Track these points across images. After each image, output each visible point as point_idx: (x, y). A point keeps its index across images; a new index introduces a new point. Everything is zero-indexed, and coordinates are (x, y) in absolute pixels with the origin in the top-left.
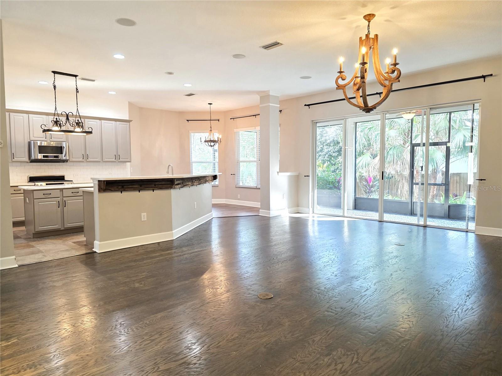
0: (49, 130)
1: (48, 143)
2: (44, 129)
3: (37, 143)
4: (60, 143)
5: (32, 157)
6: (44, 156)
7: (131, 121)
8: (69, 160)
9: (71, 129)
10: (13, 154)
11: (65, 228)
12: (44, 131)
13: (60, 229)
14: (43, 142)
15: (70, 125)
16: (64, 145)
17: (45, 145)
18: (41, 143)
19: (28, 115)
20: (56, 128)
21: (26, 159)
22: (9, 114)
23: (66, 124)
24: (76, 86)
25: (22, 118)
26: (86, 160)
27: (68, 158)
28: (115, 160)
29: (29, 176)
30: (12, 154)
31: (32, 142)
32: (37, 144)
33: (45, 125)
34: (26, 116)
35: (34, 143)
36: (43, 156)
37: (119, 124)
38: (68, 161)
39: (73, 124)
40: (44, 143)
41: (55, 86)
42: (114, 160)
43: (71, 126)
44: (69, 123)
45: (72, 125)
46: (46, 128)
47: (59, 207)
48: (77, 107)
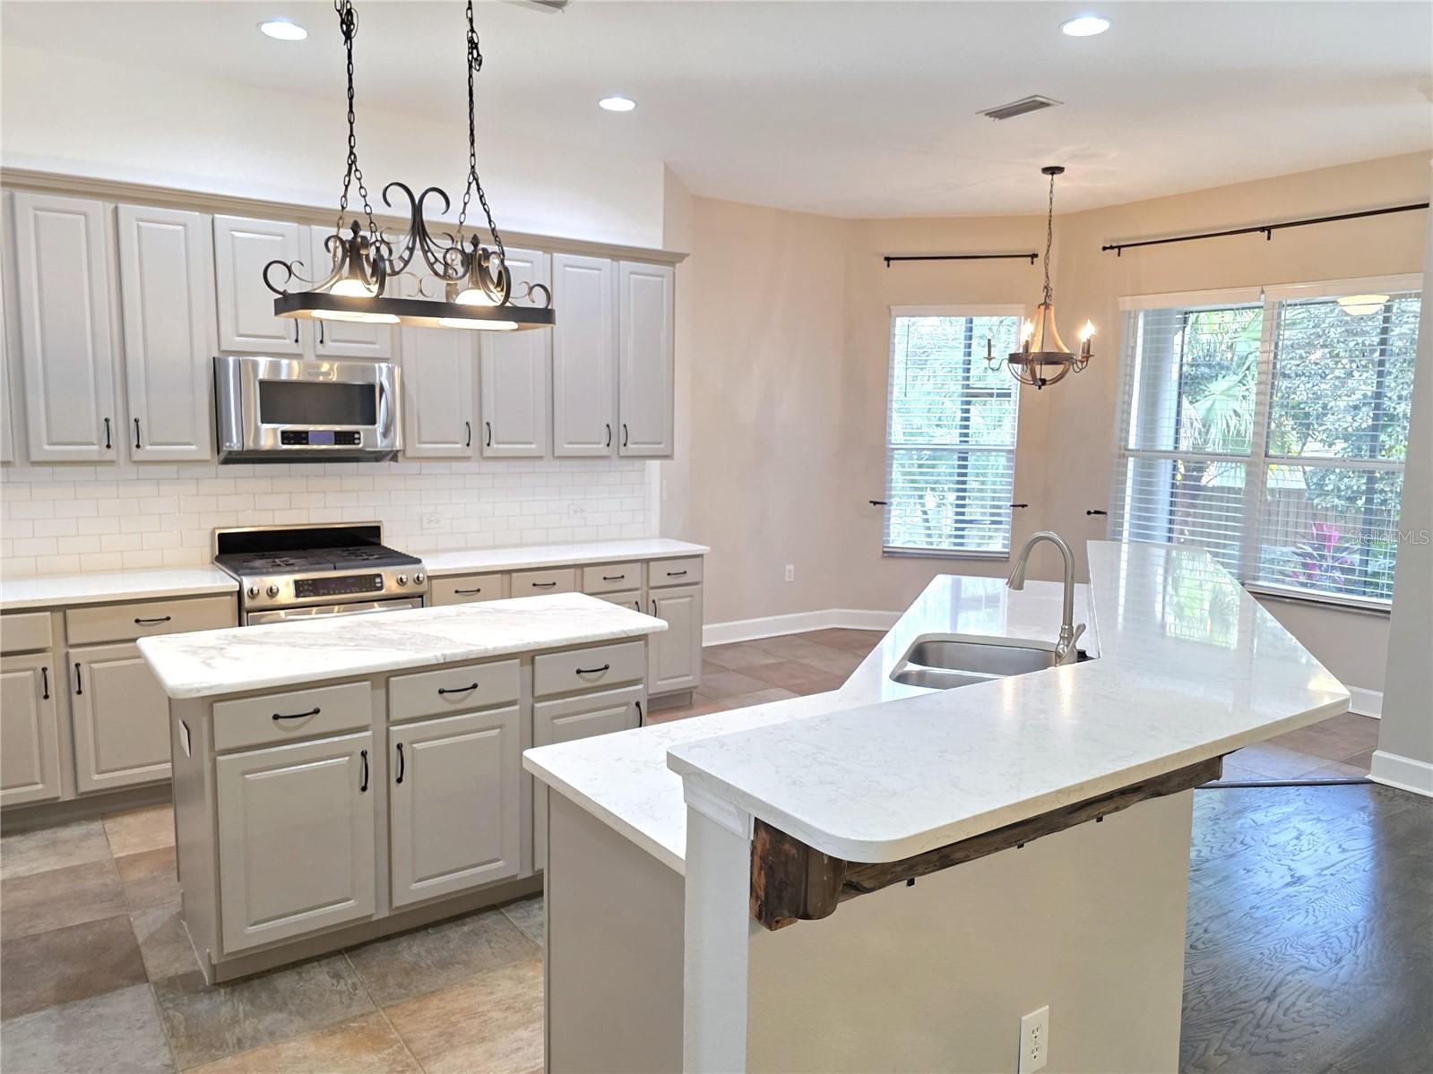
0: (310, 300)
1: (308, 366)
2: (284, 293)
3: (255, 365)
4: (364, 369)
5: (230, 440)
6: (287, 437)
7: (681, 257)
8: (404, 451)
9: (435, 291)
10: (137, 421)
11: (397, 908)
12: (287, 303)
13: (370, 916)
14: (285, 362)
15: (431, 265)
16: (381, 375)
17: (295, 377)
18: (275, 367)
19: (210, 217)
20: (353, 288)
21: (201, 447)
22: (116, 210)
23: (406, 263)
24: (471, 20)
25: (183, 233)
26: (482, 454)
27: (398, 445)
28: (606, 451)
29: (218, 532)
30: (133, 424)
31: (231, 360)
32: (256, 374)
33: (289, 268)
34: (196, 218)
35: (238, 365)
36: (283, 433)
37: (632, 273)
38: (400, 455)
39: (446, 265)
40: (290, 367)
41: (349, 12)
42: (601, 448)
43: (436, 274)
44: (425, 252)
45: (440, 268)
46: (294, 287)
47: (364, 789)
48: (473, 155)
